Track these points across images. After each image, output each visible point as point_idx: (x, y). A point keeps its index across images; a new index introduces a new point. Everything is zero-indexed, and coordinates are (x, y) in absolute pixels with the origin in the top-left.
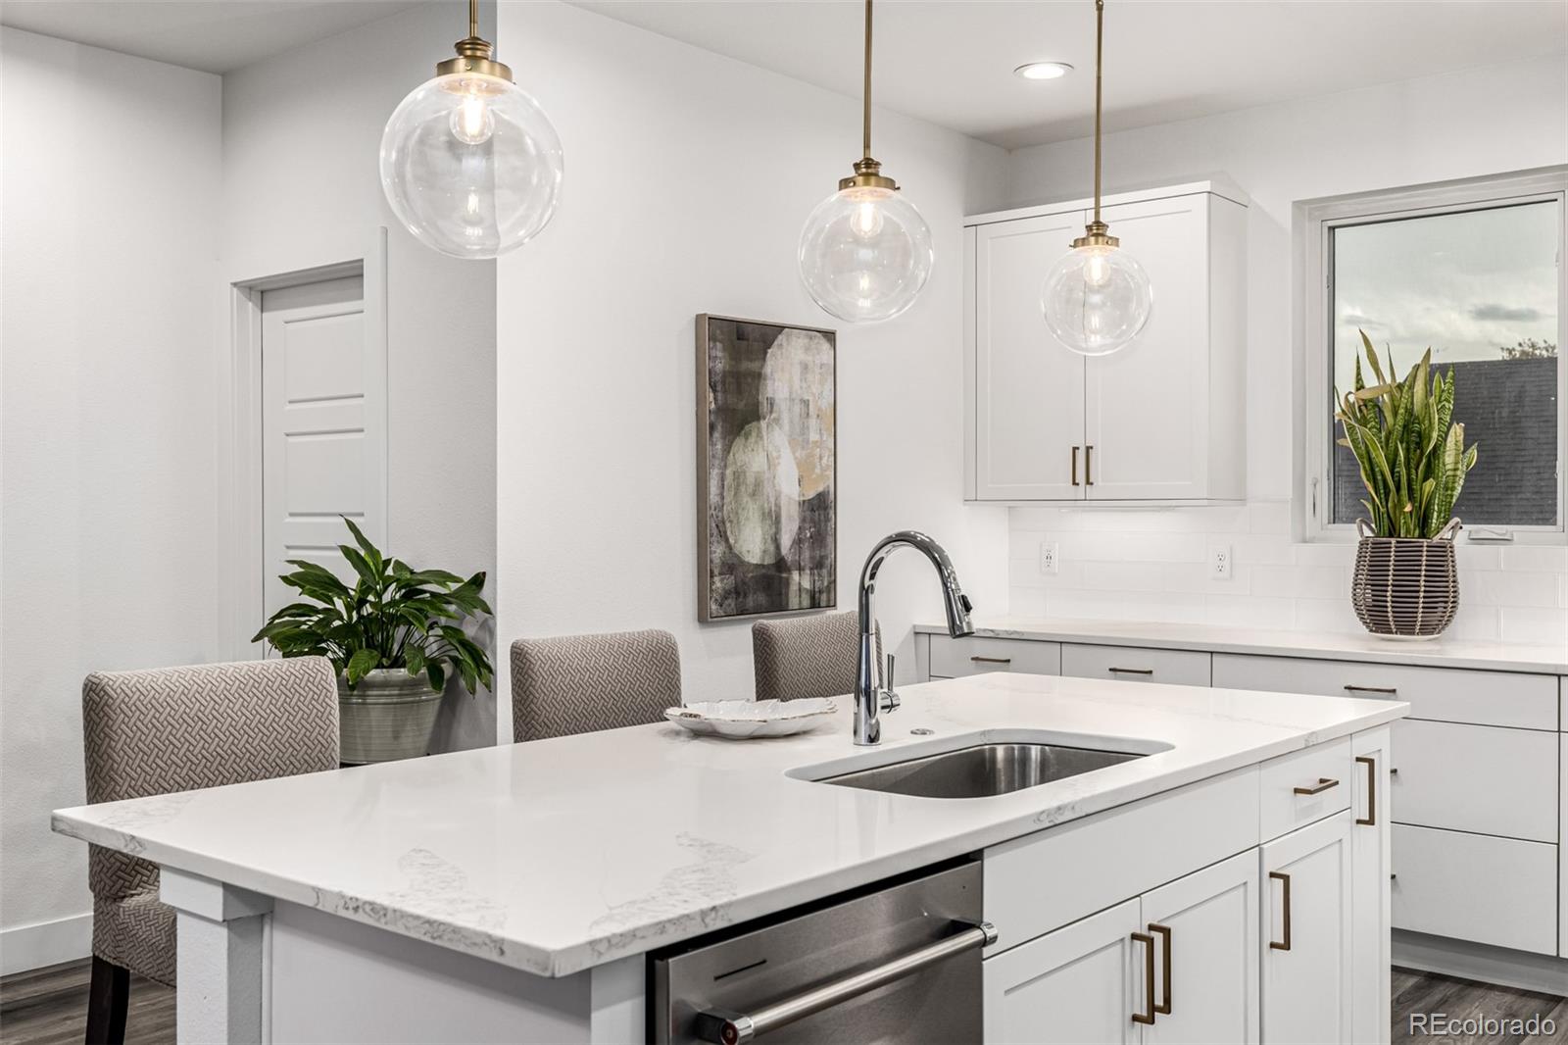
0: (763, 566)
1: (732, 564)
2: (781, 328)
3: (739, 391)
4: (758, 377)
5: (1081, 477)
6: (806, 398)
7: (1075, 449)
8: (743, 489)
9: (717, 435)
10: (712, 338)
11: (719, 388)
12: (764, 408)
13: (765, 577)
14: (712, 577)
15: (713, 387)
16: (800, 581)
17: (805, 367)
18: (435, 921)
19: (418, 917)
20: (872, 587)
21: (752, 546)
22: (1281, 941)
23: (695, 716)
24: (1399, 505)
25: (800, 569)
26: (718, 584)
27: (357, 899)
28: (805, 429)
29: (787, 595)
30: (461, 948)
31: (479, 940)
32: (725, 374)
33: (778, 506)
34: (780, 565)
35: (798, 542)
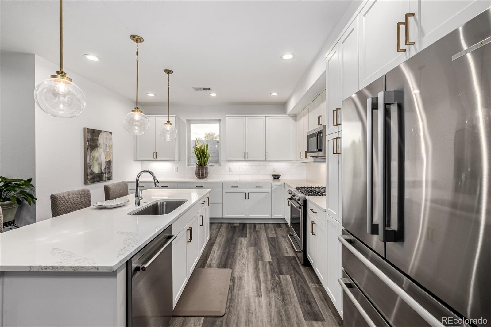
0: (98, 173)
1: (92, 173)
2: (102, 131)
3: (93, 142)
4: (97, 139)
5: (155, 157)
6: (106, 143)
7: (154, 153)
8: (94, 160)
9: (89, 150)
10: (88, 132)
11: (89, 141)
12: (98, 145)
13: (99, 175)
14: (88, 176)
15: (88, 141)
16: (106, 175)
17: (106, 138)
18: (75, 267)
19: (69, 267)
20: (138, 179)
21: (96, 170)
22: (201, 225)
23: (102, 205)
24: (202, 161)
25: (106, 173)
26: (89, 177)
27: (46, 266)
28: (106, 149)
29: (103, 178)
30: (85, 271)
31: (91, 268)
32: (90, 139)
33: (101, 162)
34: (102, 173)
35: (105, 169)
